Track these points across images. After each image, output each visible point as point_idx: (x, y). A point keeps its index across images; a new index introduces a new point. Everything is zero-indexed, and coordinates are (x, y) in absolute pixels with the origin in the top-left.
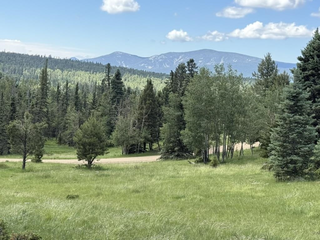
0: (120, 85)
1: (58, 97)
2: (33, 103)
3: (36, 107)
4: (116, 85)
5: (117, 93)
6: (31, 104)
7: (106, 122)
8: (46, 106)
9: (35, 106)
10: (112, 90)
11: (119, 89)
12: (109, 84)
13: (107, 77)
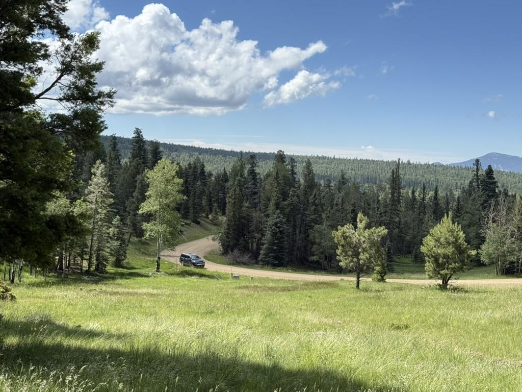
0: (492, 186)
1: (413, 204)
2: (381, 211)
3: (385, 216)
4: (487, 186)
5: (488, 195)
6: (378, 212)
7: (474, 234)
8: (398, 215)
9: (383, 215)
10: (482, 193)
11: (491, 190)
12: (478, 185)
13: (475, 177)
